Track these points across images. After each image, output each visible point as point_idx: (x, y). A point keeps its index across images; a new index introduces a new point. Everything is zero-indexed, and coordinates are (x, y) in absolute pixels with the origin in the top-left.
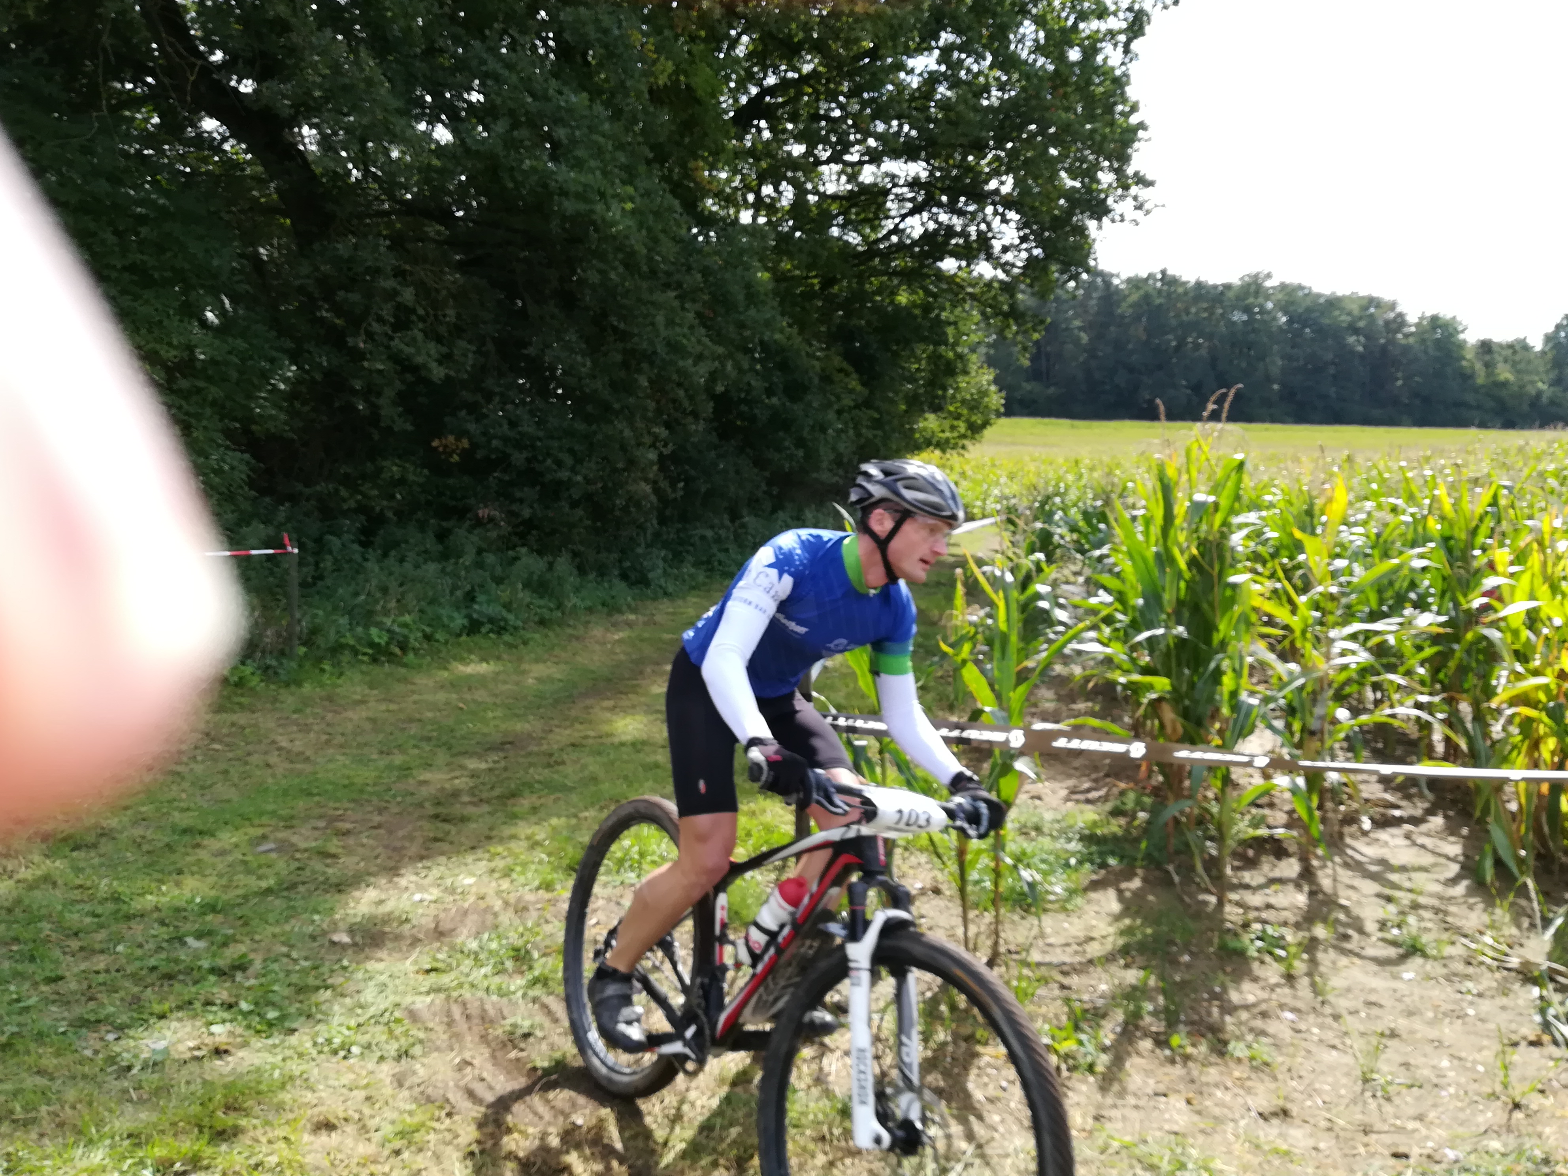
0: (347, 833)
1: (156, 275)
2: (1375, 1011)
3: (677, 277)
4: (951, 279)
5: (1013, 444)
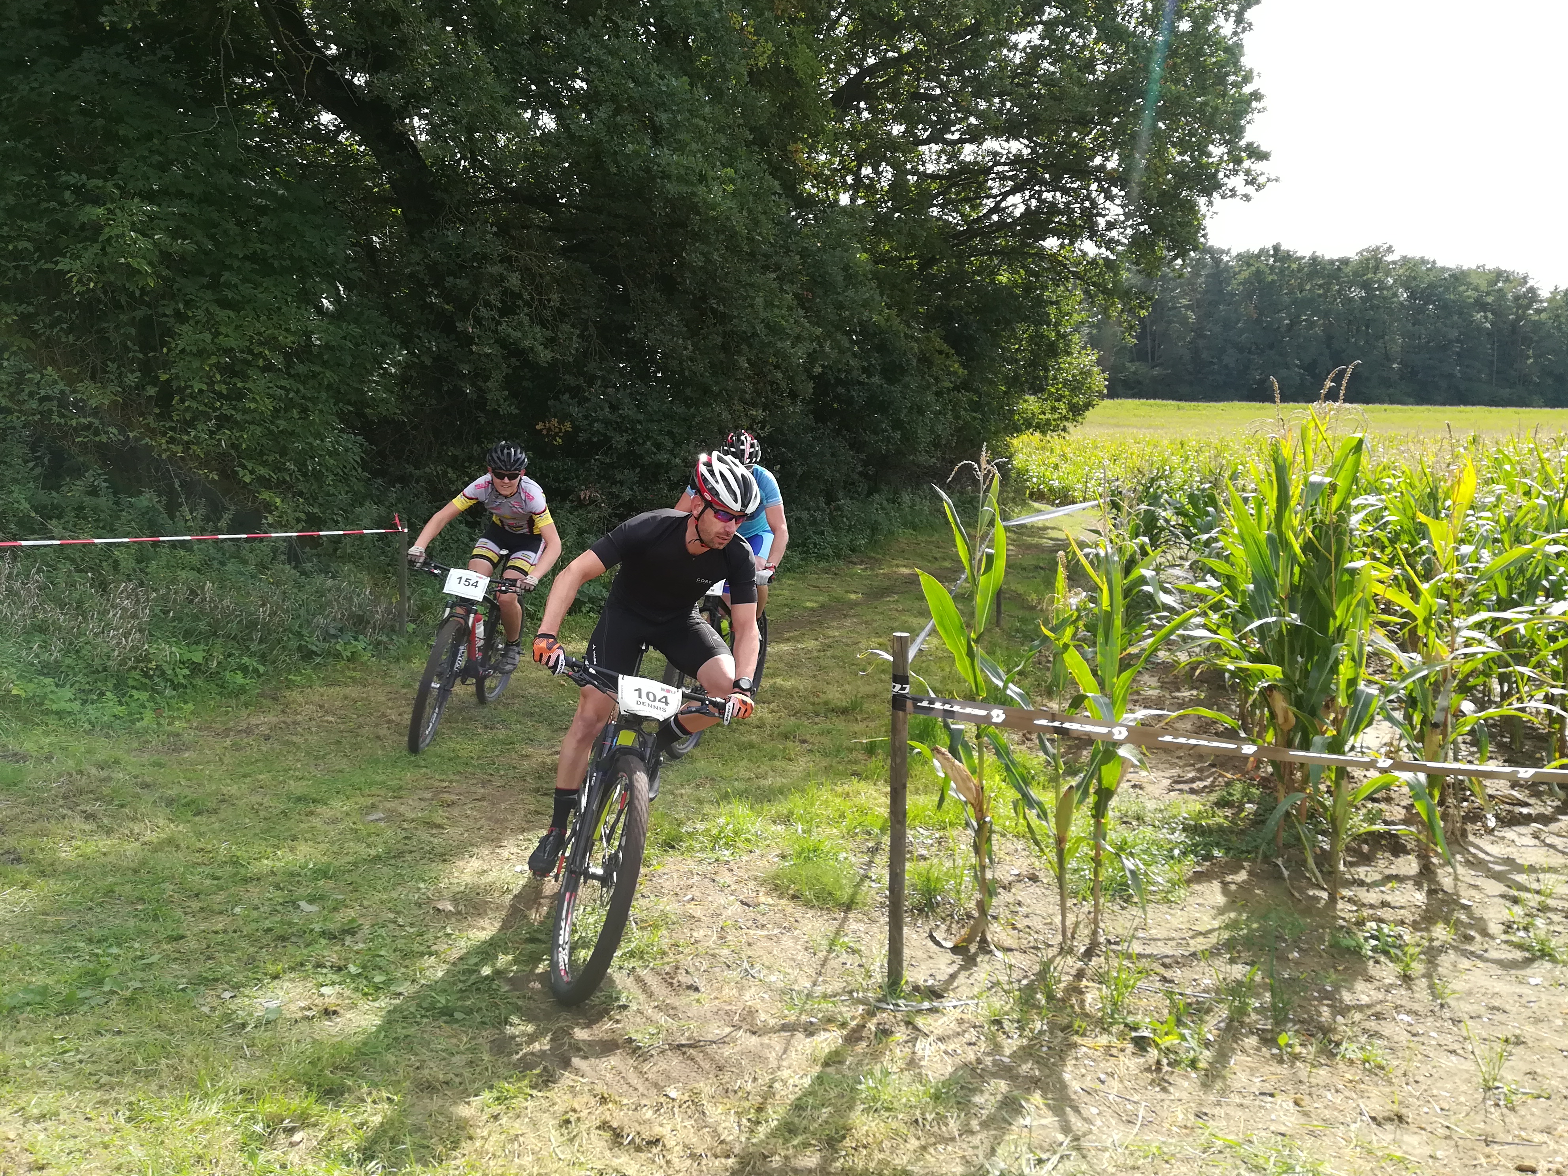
0: (452, 804)
1: (276, 264)
2: (1499, 1017)
3: (775, 258)
4: (1053, 258)
5: (1117, 426)
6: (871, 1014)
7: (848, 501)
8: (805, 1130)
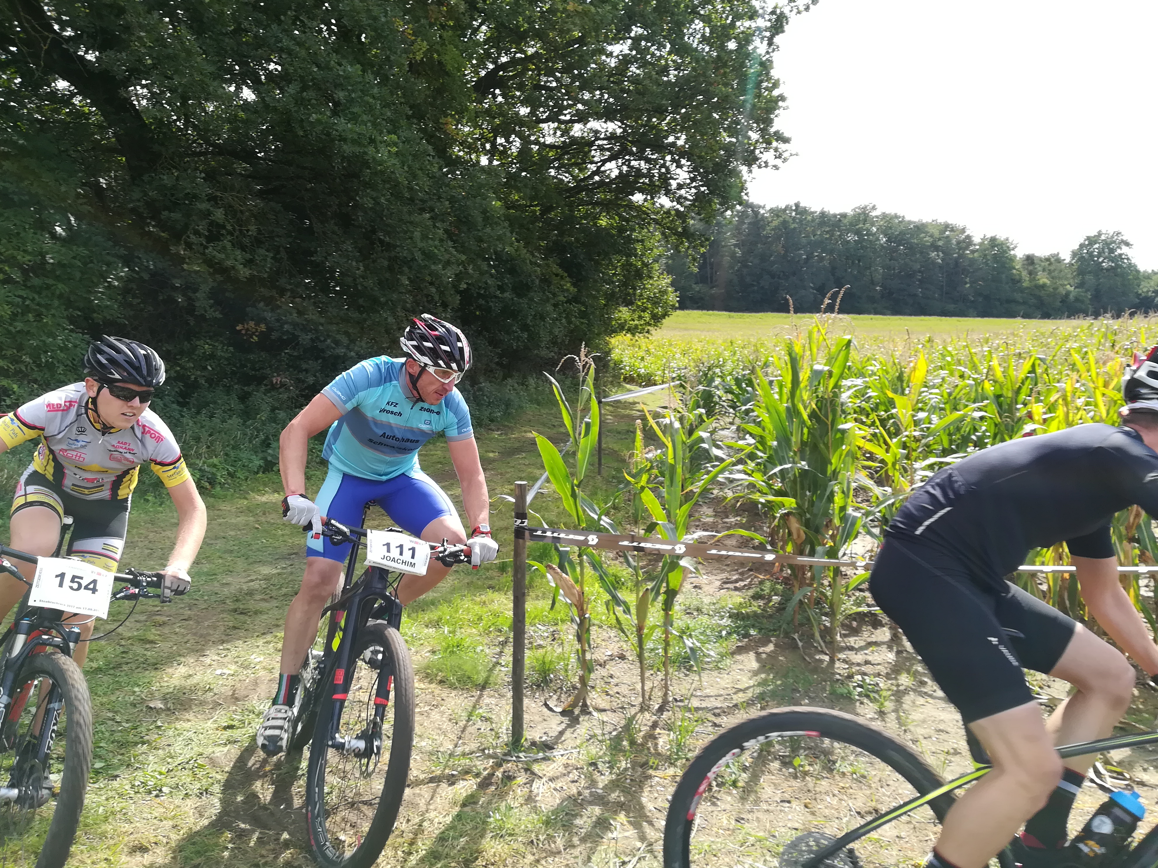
0: (163, 624)
1: (16, 198)
2: (943, 736)
3: (429, 204)
4: (638, 208)
5: (686, 329)
6: (499, 765)
7: (488, 384)
8: (447, 856)
